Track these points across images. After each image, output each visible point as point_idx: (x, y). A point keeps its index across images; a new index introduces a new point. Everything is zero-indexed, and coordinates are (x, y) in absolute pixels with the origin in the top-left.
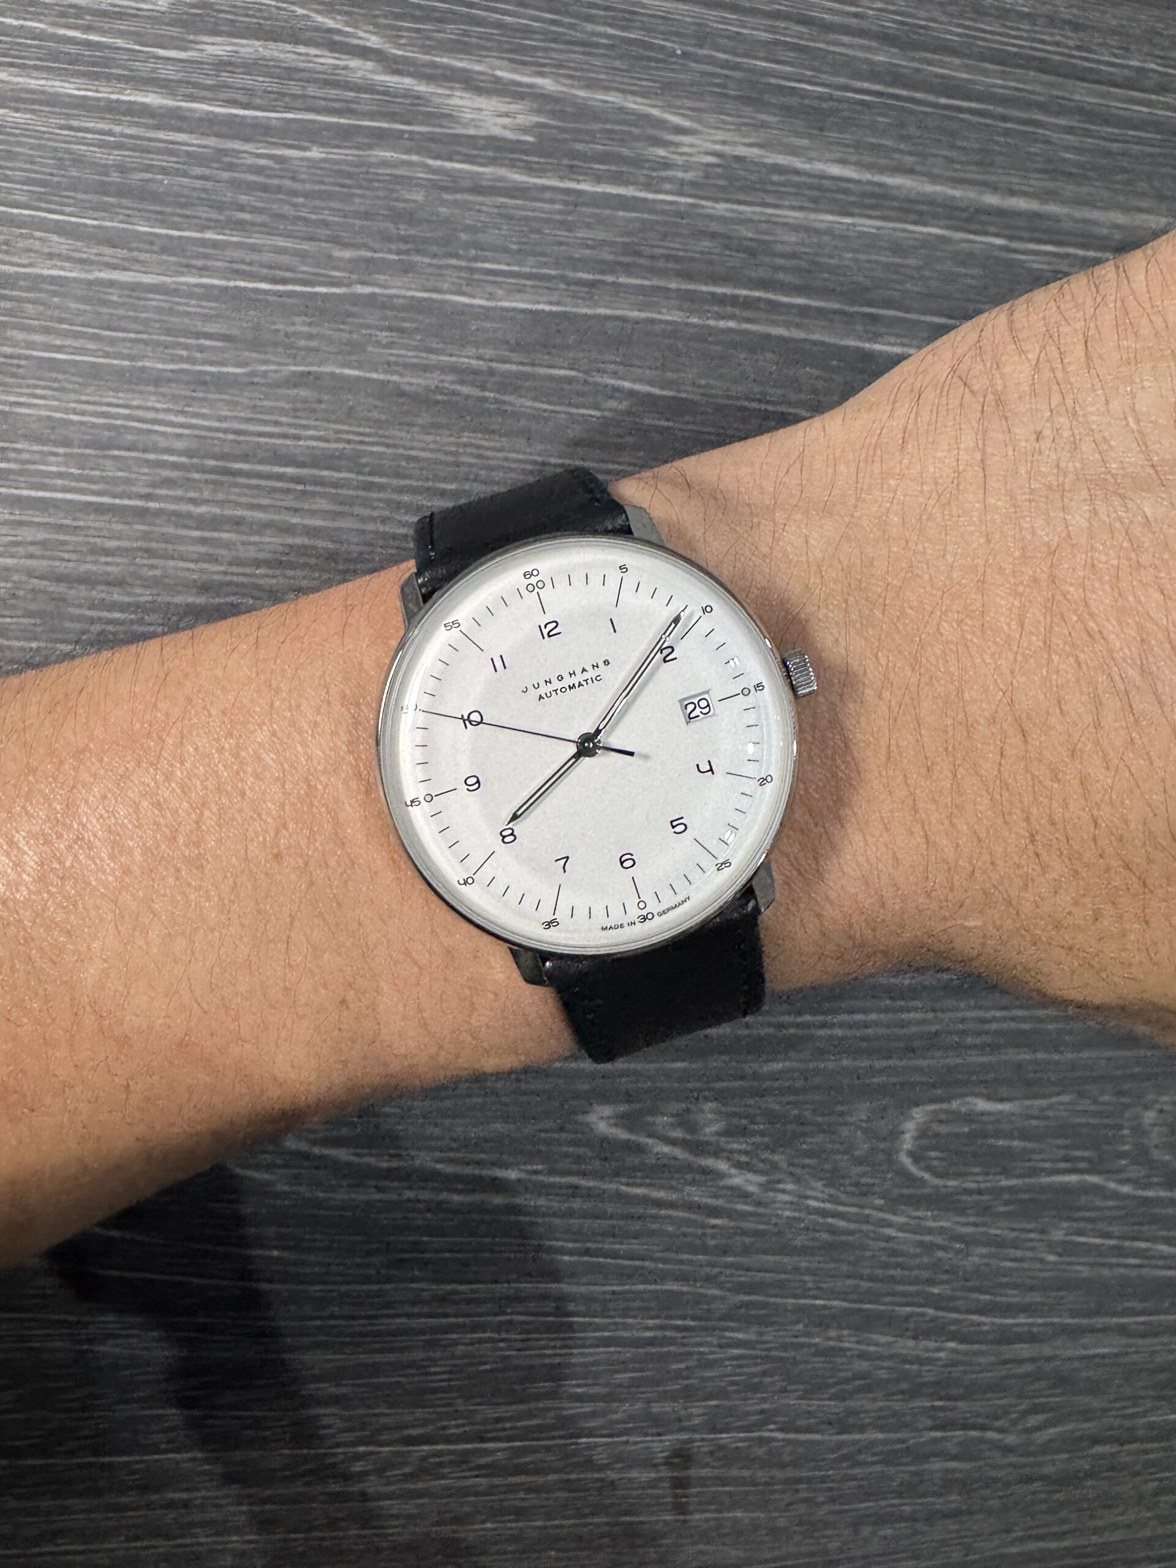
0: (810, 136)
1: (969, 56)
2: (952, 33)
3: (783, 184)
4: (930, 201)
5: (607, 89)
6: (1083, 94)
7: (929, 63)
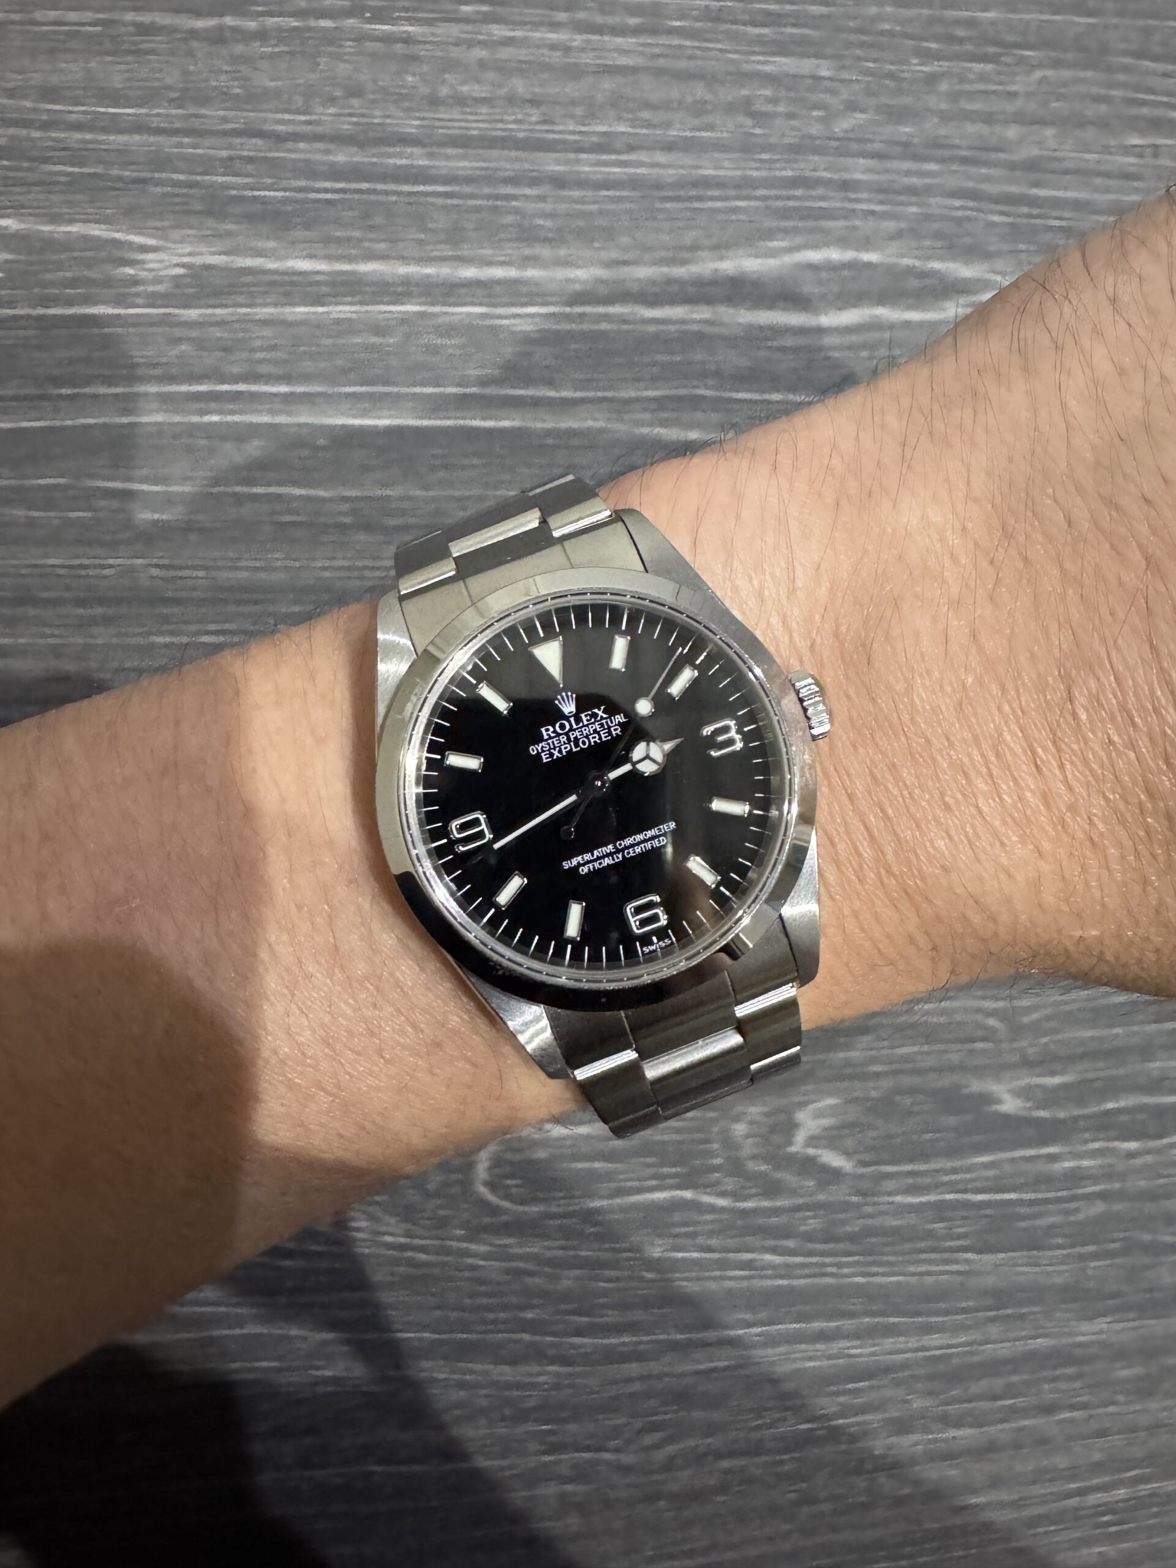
0: (277, 238)
1: (431, 145)
2: (411, 126)
3: (254, 285)
4: (406, 281)
5: (71, 222)
6: (552, 164)
7: (389, 156)
